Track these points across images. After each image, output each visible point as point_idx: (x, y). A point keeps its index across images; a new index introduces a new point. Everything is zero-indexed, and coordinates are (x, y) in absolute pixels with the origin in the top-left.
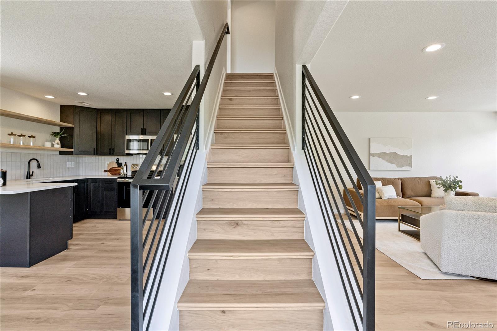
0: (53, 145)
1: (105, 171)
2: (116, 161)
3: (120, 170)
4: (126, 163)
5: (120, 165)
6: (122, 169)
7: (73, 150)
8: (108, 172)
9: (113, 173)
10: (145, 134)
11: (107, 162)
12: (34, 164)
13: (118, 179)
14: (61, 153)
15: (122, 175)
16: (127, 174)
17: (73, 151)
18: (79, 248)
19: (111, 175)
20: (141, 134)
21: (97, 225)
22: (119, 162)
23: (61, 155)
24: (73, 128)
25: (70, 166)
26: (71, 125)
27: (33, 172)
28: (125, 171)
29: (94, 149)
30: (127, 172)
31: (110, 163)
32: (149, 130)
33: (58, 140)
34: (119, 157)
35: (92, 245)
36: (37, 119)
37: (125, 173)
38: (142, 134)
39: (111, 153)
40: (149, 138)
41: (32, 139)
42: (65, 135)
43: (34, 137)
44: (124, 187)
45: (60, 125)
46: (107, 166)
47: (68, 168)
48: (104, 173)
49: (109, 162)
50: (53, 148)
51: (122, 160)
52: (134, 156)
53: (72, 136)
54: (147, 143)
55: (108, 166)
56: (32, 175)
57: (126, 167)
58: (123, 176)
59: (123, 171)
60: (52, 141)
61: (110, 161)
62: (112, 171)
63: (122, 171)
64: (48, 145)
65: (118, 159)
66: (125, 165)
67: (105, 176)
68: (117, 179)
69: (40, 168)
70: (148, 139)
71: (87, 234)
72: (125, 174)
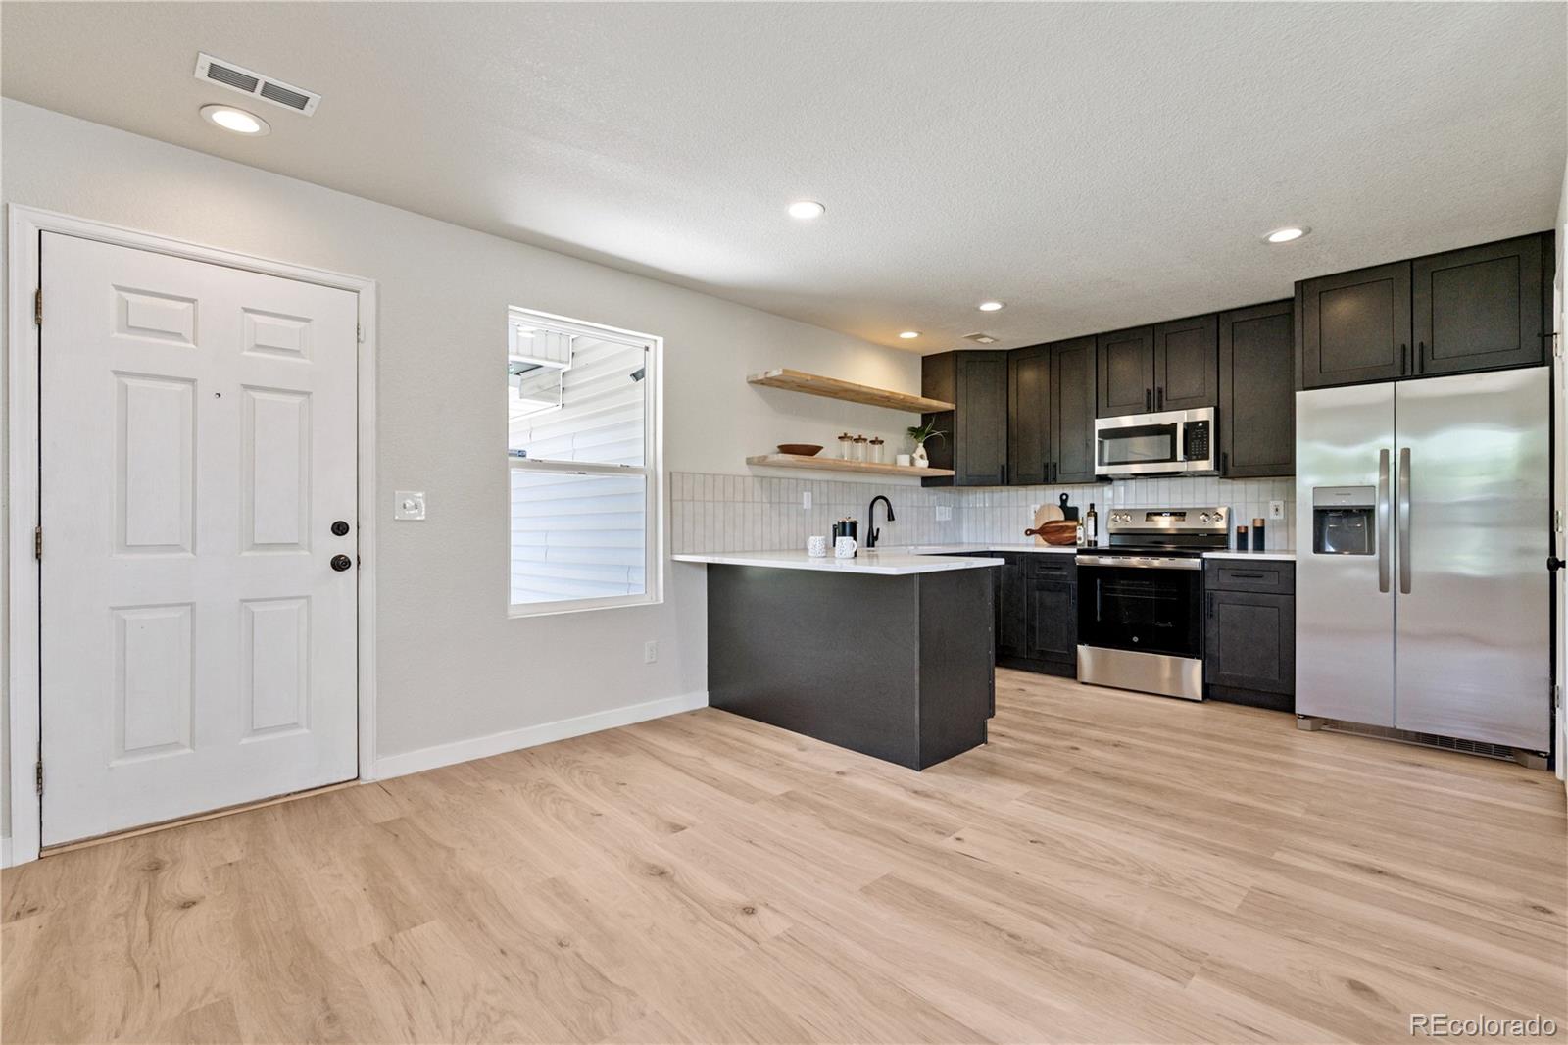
0: (912, 462)
1: (1030, 533)
2: (1059, 503)
3: (1074, 529)
4: (1092, 506)
5: (1071, 513)
6: (1081, 525)
7: (952, 473)
8: (1038, 536)
9: (1052, 538)
10: (1161, 409)
11: (1033, 506)
12: (880, 509)
13: (1078, 556)
14: (928, 482)
15: (1080, 545)
16: (1095, 543)
17: (952, 477)
18: (1013, 746)
19: (1045, 543)
20: (1145, 409)
21: (1029, 689)
22: (1070, 504)
23: (925, 489)
24: (950, 413)
25: (943, 519)
26: (948, 406)
27: (878, 530)
28: (1091, 532)
29: (1003, 467)
30: (1096, 535)
31: (1042, 507)
32: (1174, 392)
33: (921, 450)
34: (1067, 490)
35: (1048, 747)
36: (887, 394)
37: (1092, 539)
38: (1149, 410)
39: (1049, 476)
40: (1178, 418)
41: (877, 447)
42: (937, 433)
43: (881, 442)
44: (1098, 581)
45: (924, 409)
46: (1033, 517)
47: (939, 522)
48: (1024, 539)
49: (1038, 507)
50: (912, 469)
51: (1079, 498)
52: (1115, 483)
53: (950, 437)
54: (1168, 438)
55: (1036, 519)
56: (876, 538)
57: (1093, 518)
58: (1086, 547)
59: (1084, 533)
60: (911, 451)
61: (1042, 503)
62: (1046, 531)
63: (1080, 533)
64: (904, 460)
65: (1064, 497)
66: (1089, 514)
67: (1027, 545)
68: (1075, 555)
69: (893, 519)
70: (1176, 424)
71: (1011, 708)
72: (1089, 542)
